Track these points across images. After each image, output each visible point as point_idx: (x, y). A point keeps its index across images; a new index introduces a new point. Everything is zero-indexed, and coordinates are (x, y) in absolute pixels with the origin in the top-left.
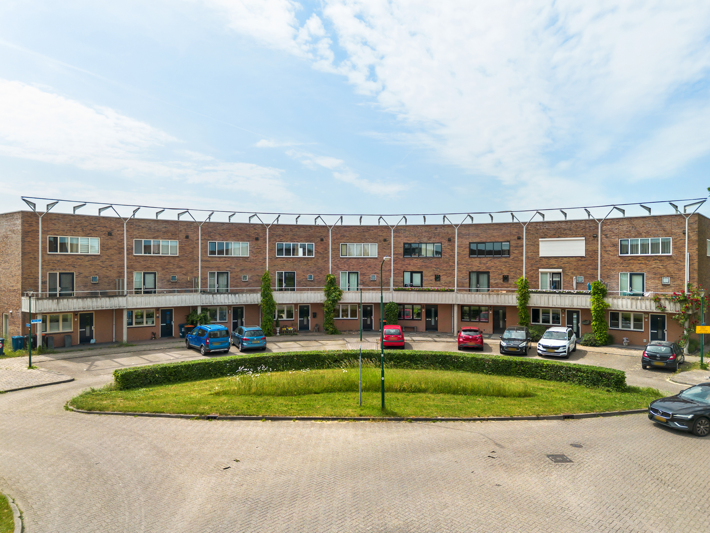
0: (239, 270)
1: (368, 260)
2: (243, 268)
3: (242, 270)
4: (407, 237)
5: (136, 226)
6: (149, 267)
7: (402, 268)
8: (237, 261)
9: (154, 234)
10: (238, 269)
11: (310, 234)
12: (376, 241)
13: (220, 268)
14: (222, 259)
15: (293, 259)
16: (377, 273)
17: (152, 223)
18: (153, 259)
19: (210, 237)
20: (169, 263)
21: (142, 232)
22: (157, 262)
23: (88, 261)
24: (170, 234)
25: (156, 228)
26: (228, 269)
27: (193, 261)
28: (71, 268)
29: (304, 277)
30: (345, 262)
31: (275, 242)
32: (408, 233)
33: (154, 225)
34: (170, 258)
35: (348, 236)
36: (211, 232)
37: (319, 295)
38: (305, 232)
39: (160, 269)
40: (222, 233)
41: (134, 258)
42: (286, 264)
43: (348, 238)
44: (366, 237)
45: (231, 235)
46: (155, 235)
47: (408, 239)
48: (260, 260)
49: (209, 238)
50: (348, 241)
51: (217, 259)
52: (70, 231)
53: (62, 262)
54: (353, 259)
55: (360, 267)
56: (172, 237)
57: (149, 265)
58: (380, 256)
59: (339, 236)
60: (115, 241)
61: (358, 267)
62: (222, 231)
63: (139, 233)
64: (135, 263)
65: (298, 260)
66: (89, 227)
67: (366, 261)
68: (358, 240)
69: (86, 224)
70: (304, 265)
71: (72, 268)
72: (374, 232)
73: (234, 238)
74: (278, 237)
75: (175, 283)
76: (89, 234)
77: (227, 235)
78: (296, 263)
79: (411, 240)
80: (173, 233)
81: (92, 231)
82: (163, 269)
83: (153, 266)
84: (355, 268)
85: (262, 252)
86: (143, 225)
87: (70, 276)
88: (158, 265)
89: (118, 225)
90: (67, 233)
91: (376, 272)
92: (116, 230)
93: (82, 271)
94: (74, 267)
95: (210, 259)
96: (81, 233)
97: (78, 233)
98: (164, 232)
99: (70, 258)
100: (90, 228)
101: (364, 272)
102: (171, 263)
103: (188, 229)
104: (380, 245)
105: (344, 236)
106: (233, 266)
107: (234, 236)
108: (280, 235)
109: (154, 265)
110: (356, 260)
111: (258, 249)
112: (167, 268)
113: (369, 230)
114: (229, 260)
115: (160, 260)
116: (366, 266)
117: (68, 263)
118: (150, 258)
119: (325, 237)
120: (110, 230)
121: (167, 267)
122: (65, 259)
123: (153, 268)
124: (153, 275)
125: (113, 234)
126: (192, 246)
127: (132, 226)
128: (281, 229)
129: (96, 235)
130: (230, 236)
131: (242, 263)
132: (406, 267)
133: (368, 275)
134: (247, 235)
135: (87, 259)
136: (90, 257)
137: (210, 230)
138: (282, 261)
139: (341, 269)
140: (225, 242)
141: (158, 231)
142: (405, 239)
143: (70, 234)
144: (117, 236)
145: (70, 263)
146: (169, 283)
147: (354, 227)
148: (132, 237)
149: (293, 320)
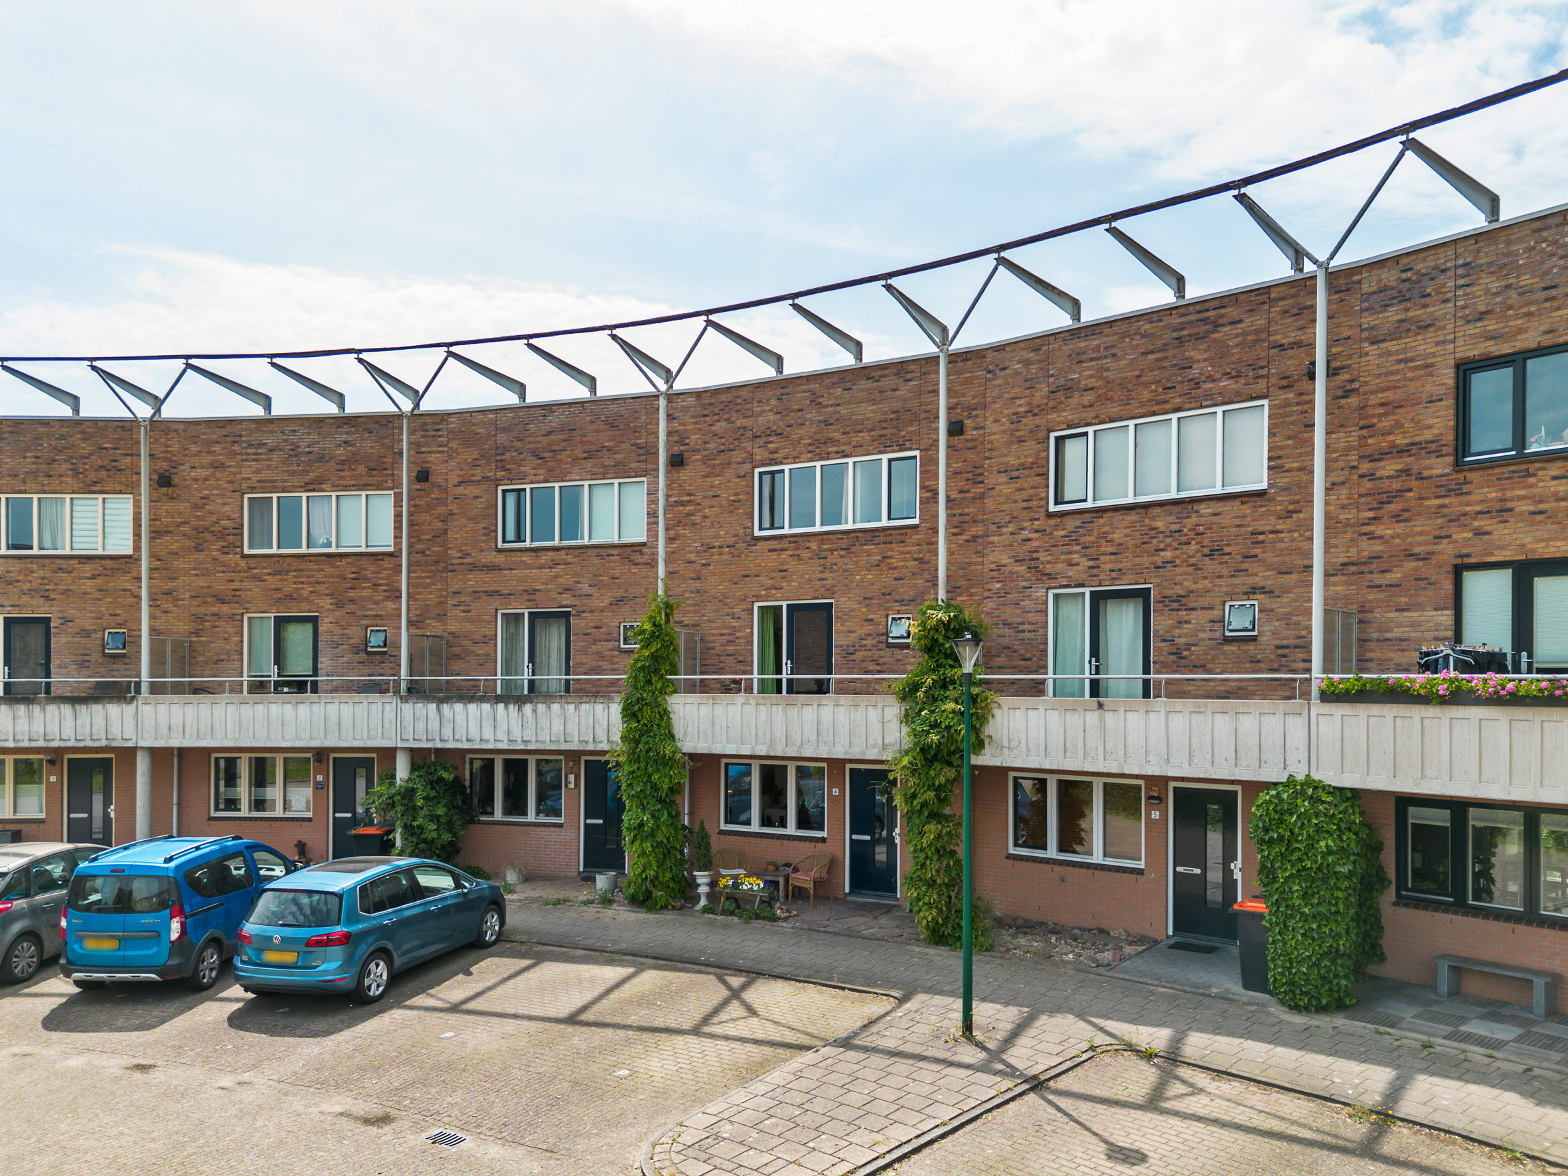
0: (607, 602)
1: (1205, 509)
2: (620, 593)
3: (619, 602)
4: (1481, 316)
5: (250, 445)
6: (289, 597)
7: (1444, 545)
8: (597, 561)
9: (307, 472)
10: (602, 600)
11: (896, 405)
12: (1261, 386)
13: (536, 597)
14: (546, 558)
15: (822, 542)
16: (1263, 590)
17: (303, 430)
18: (304, 566)
19: (504, 469)
20: (359, 578)
21: (269, 467)
22: (319, 577)
23: (93, 577)
24: (361, 469)
25: (315, 449)
26: (567, 599)
27: (446, 569)
28: (38, 601)
29: (868, 628)
30: (1071, 539)
31: (748, 466)
32: (1495, 286)
33: (308, 439)
34: (364, 562)
35: (1092, 382)
36: (506, 449)
37: (873, 714)
38: (874, 402)
39: (326, 603)
40: (545, 449)
41: (243, 563)
42: (792, 566)
43: (1088, 398)
44: (1195, 372)
45: (578, 452)
46: (312, 475)
47: (1491, 325)
48: (692, 557)
49: (500, 474)
50: (1089, 415)
51: (525, 558)
52: (35, 474)
53: (10, 583)
54: (1117, 516)
55: (1158, 560)
56: (371, 480)
57: (289, 588)
58: (1283, 481)
59: (1041, 393)
60: (183, 507)
61: (1146, 560)
62: (545, 440)
63: (258, 471)
64: (246, 584)
65: (844, 543)
66: (96, 460)
67: (1194, 519)
68: (1146, 395)
69: (86, 448)
70: (871, 567)
71: (42, 601)
72: (1245, 334)
73: (589, 464)
74: (761, 441)
75: (378, 657)
76: (95, 483)
77: (563, 456)
78: (833, 558)
79: (1521, 331)
80: (373, 465)
81: (103, 473)
82: (339, 605)
83: (305, 593)
84: (1125, 565)
85: (697, 518)
86: (270, 441)
87: (41, 629)
88: (321, 588)
89: (194, 448)
90: (24, 482)
91: (1258, 581)
92: (187, 467)
93: (72, 612)
94: (47, 598)
95: (500, 559)
96: (69, 480)
97: (61, 482)
98: (343, 462)
99: (35, 567)
100: (99, 462)
101: (1178, 590)
102: (365, 579)
103: (427, 445)
104: (1287, 404)
105: (1068, 389)
106: (584, 588)
107: (590, 455)
108: (769, 432)
109: (306, 590)
110: (1133, 517)
111: (683, 504)
112: (352, 601)
113: (1217, 326)
114: (570, 559)
115: (328, 569)
116: (1194, 547)
117: (27, 586)
118: (295, 564)
119: (971, 408)
120: (164, 465)
121: (352, 594)
122: (19, 572)
123: (306, 600)
124: (308, 629)
125: (176, 480)
126: (441, 510)
127: (236, 448)
128: (773, 402)
129: (118, 488)
130: (575, 459)
131: (617, 573)
132: (1479, 533)
133: (1204, 602)
134: (639, 447)
135: (88, 569)
136: (97, 565)
137: (502, 438)
138: (774, 556)
139: (1051, 576)
140: (557, 485)
141: (321, 459)
142: (1471, 330)
143: (34, 486)
144: (189, 487)
145: (35, 585)
146: (357, 658)
147: (1124, 327)
148: (236, 486)
149: (823, 840)
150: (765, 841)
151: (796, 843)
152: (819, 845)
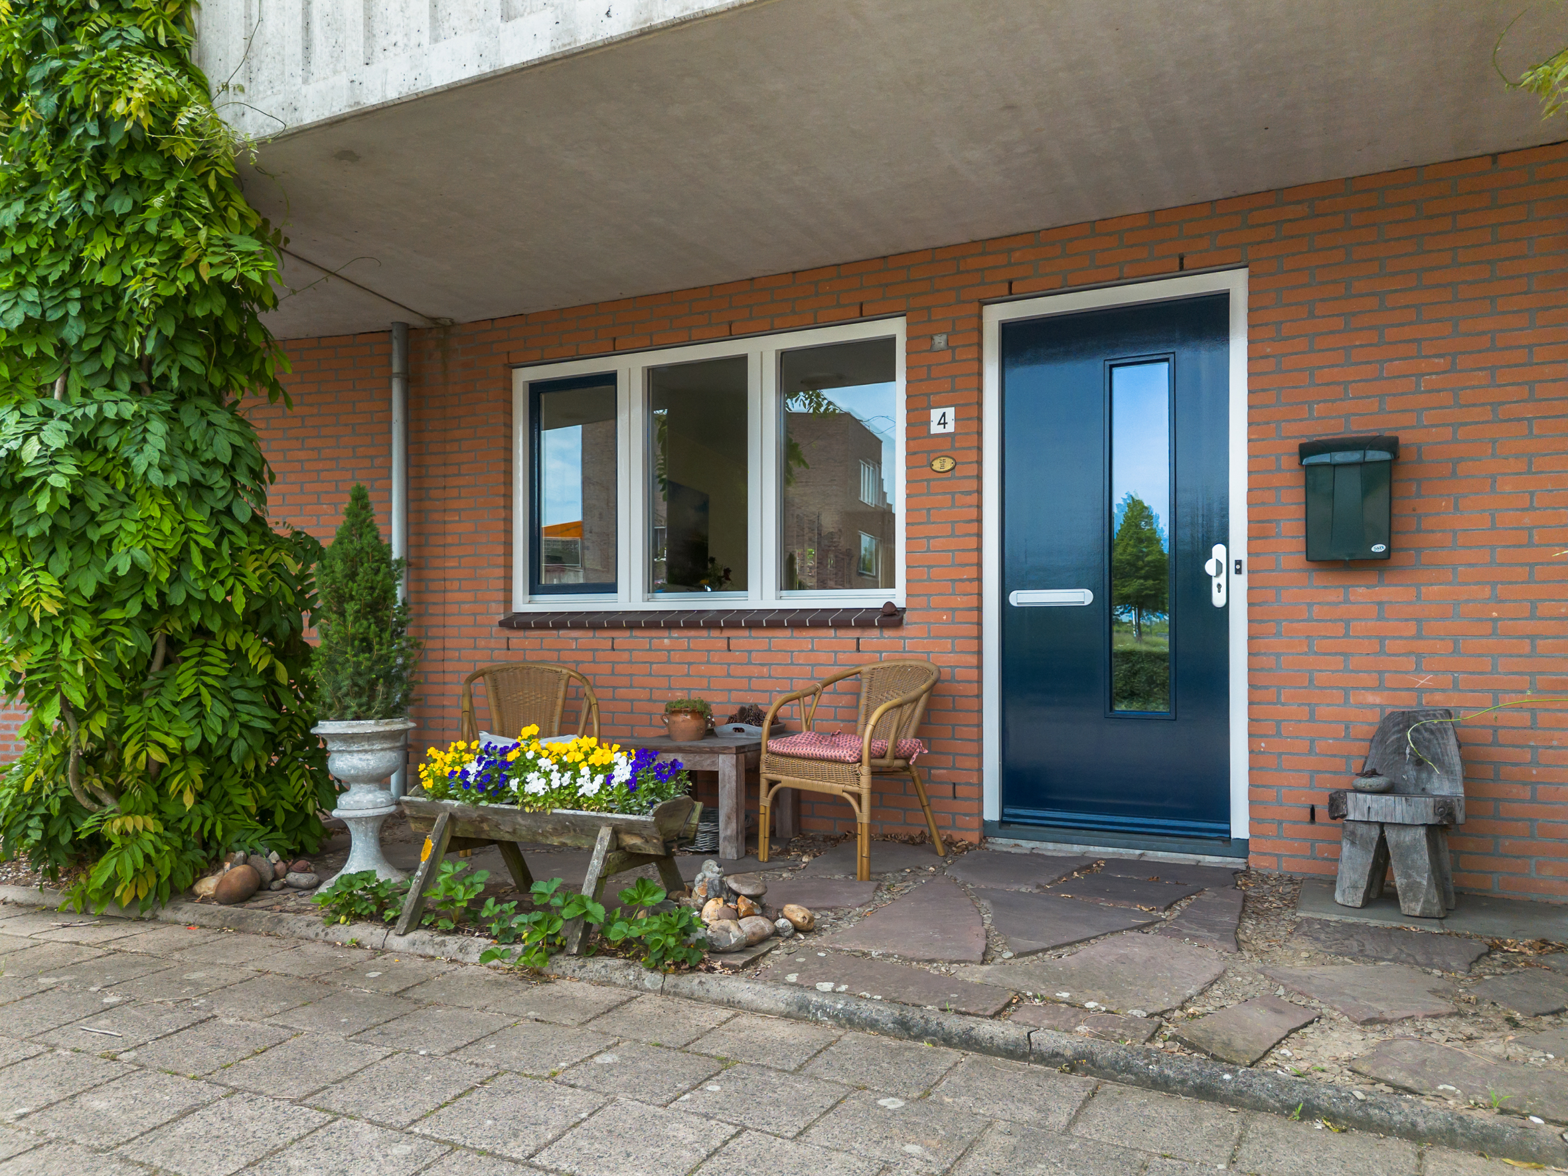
149: (891, 617)
150: (666, 639)
151: (781, 637)
152: (872, 638)
